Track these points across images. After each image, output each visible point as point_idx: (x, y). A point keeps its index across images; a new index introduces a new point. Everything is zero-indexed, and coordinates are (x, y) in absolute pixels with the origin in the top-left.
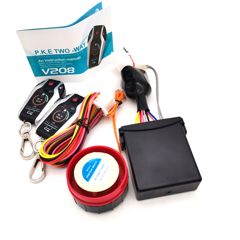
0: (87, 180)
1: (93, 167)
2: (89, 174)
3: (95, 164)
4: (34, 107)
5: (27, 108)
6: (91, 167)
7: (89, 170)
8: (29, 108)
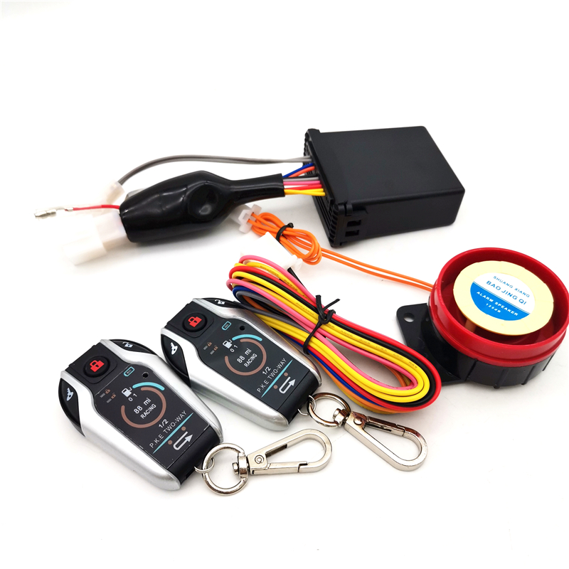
0: (522, 314)
1: (491, 300)
2: (509, 310)
3: (485, 296)
4: (166, 426)
5: (156, 446)
6: (493, 304)
7: (499, 308)
8: (159, 443)
